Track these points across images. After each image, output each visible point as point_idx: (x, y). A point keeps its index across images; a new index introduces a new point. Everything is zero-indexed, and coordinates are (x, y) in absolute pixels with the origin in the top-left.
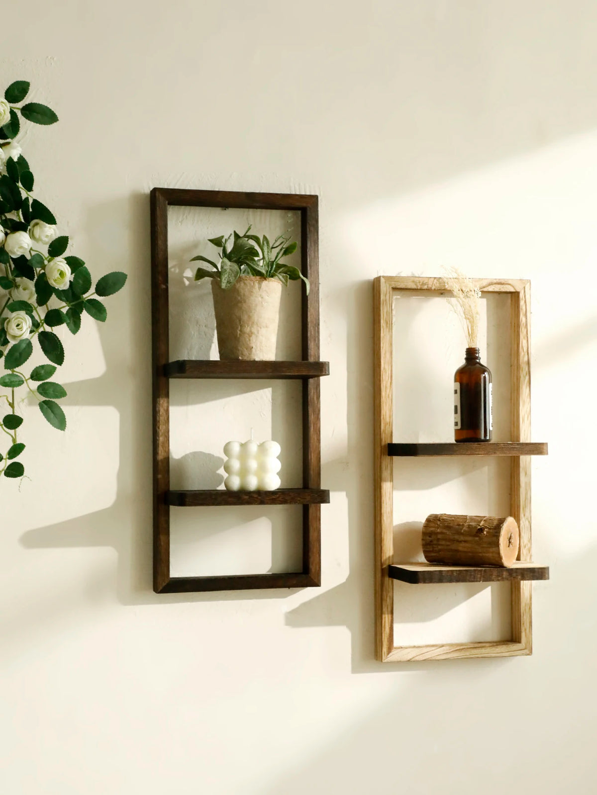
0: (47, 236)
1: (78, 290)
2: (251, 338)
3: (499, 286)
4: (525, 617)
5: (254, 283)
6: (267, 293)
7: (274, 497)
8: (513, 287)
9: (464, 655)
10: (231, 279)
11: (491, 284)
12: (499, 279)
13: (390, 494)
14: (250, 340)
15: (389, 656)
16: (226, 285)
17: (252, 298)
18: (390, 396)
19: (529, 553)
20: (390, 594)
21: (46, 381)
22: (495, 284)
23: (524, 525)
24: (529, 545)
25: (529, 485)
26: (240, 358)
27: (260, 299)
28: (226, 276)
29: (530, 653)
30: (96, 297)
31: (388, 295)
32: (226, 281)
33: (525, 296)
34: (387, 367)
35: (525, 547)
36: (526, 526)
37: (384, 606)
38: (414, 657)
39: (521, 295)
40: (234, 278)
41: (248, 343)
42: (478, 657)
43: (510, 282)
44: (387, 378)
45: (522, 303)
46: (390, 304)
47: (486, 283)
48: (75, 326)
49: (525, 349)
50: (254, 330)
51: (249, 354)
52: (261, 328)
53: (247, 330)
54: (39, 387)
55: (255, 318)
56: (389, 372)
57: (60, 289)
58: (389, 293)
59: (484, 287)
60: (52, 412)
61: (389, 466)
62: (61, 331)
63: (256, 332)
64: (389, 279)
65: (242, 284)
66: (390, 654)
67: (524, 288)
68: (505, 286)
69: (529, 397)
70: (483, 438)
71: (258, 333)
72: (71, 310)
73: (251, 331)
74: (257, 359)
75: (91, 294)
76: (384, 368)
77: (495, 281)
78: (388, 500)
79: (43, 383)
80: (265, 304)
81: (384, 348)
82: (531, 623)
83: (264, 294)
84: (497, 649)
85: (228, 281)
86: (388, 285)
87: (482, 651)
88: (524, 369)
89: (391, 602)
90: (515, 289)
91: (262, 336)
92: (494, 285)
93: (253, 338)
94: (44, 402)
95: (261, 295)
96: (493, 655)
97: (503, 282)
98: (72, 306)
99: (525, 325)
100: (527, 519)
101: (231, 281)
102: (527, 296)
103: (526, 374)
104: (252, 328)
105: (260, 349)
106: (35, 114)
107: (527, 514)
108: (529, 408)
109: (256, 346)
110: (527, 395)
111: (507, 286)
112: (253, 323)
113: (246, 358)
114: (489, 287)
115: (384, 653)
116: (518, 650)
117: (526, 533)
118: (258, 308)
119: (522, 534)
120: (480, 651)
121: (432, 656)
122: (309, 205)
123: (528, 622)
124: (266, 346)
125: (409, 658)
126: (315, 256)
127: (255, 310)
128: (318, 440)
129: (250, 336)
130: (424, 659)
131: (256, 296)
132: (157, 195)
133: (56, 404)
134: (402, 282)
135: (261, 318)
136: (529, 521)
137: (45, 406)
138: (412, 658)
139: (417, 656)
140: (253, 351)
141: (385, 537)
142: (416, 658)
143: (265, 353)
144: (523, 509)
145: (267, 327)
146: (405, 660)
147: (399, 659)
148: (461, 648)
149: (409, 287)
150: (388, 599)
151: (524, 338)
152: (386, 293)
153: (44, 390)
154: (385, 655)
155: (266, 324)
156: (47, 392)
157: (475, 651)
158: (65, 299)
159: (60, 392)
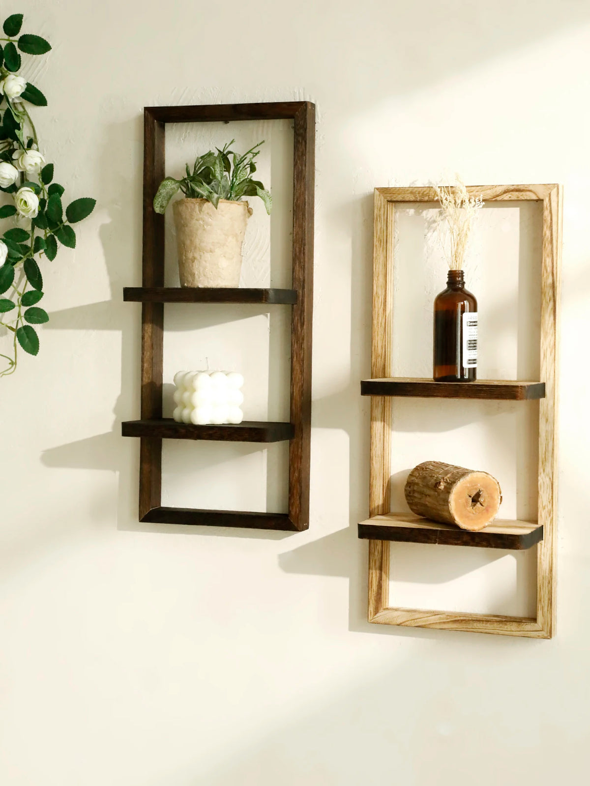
0: (31, 165)
1: (53, 217)
2: (194, 264)
3: (517, 193)
4: (542, 592)
5: (194, 206)
6: (210, 215)
8: (536, 194)
9: (465, 627)
10: (163, 203)
11: (505, 192)
12: (518, 185)
13: (380, 436)
14: (192, 266)
15: (376, 616)
16: (160, 209)
17: (194, 221)
18: (383, 324)
19: (550, 516)
20: (378, 548)
21: (32, 306)
22: (512, 191)
23: (544, 483)
24: (550, 507)
25: (550, 434)
26: (186, 284)
27: (201, 222)
28: (160, 200)
29: (550, 635)
31: (382, 209)
32: (159, 206)
33: (550, 204)
34: (379, 292)
35: (544, 508)
36: (545, 484)
37: (371, 561)
38: (404, 622)
39: (546, 202)
40: (166, 201)
41: (192, 269)
42: (481, 632)
43: (531, 188)
44: (380, 305)
45: (546, 213)
46: (384, 220)
47: (501, 191)
48: (52, 254)
49: (549, 269)
50: (197, 255)
51: (193, 280)
52: (204, 253)
53: (190, 255)
54: (26, 313)
55: (197, 241)
56: (381, 298)
57: (30, 217)
58: (384, 205)
59: (498, 196)
60: (27, 337)
61: (380, 404)
62: (41, 259)
63: (198, 258)
64: (384, 191)
65: (184, 208)
66: (378, 615)
67: (550, 194)
68: (524, 193)
69: (553, 327)
70: (459, 377)
71: (201, 258)
72: (51, 237)
73: (194, 256)
74: (201, 286)
75: (65, 221)
76: (376, 293)
77: (512, 188)
78: (378, 442)
80: (208, 228)
81: (376, 270)
82: (550, 600)
83: (206, 218)
84: (506, 627)
85: (161, 206)
86: (383, 198)
87: (486, 626)
88: (547, 294)
89: (380, 557)
90: (537, 197)
91: (206, 261)
92: (511, 193)
93: (196, 264)
94: (25, 327)
95: (201, 218)
97: (522, 188)
98: (51, 233)
99: (549, 239)
100: (548, 475)
101: (164, 205)
102: (554, 205)
103: (550, 301)
104: (195, 254)
105: (204, 276)
106: (29, 45)
107: (548, 469)
108: (553, 342)
109: (199, 272)
110: (550, 325)
111: (528, 193)
112: (195, 248)
113: (190, 285)
114: (505, 195)
115: (371, 613)
116: (533, 631)
117: (545, 492)
118: (200, 232)
119: (541, 493)
120: (484, 625)
121: (427, 623)
122: (297, 113)
123: (546, 599)
124: (212, 272)
125: (399, 621)
126: (302, 169)
127: (197, 234)
128: (301, 371)
129: (193, 262)
130: (416, 625)
131: (196, 220)
132: (146, 114)
133: (33, 330)
134: (399, 194)
135: (203, 242)
136: (550, 478)
137: (23, 331)
138: (402, 622)
139: (408, 621)
140: (196, 277)
141: (374, 483)
142: (407, 623)
143: (211, 280)
144: (543, 463)
145: (211, 252)
146: (394, 623)
147: (387, 621)
148: (462, 618)
149: (407, 199)
150: (376, 553)
151: (548, 256)
152: (380, 208)
153: (29, 315)
154: (371, 615)
155: (211, 248)
156: (32, 317)
157: (478, 625)
158: (43, 227)
159: (42, 317)
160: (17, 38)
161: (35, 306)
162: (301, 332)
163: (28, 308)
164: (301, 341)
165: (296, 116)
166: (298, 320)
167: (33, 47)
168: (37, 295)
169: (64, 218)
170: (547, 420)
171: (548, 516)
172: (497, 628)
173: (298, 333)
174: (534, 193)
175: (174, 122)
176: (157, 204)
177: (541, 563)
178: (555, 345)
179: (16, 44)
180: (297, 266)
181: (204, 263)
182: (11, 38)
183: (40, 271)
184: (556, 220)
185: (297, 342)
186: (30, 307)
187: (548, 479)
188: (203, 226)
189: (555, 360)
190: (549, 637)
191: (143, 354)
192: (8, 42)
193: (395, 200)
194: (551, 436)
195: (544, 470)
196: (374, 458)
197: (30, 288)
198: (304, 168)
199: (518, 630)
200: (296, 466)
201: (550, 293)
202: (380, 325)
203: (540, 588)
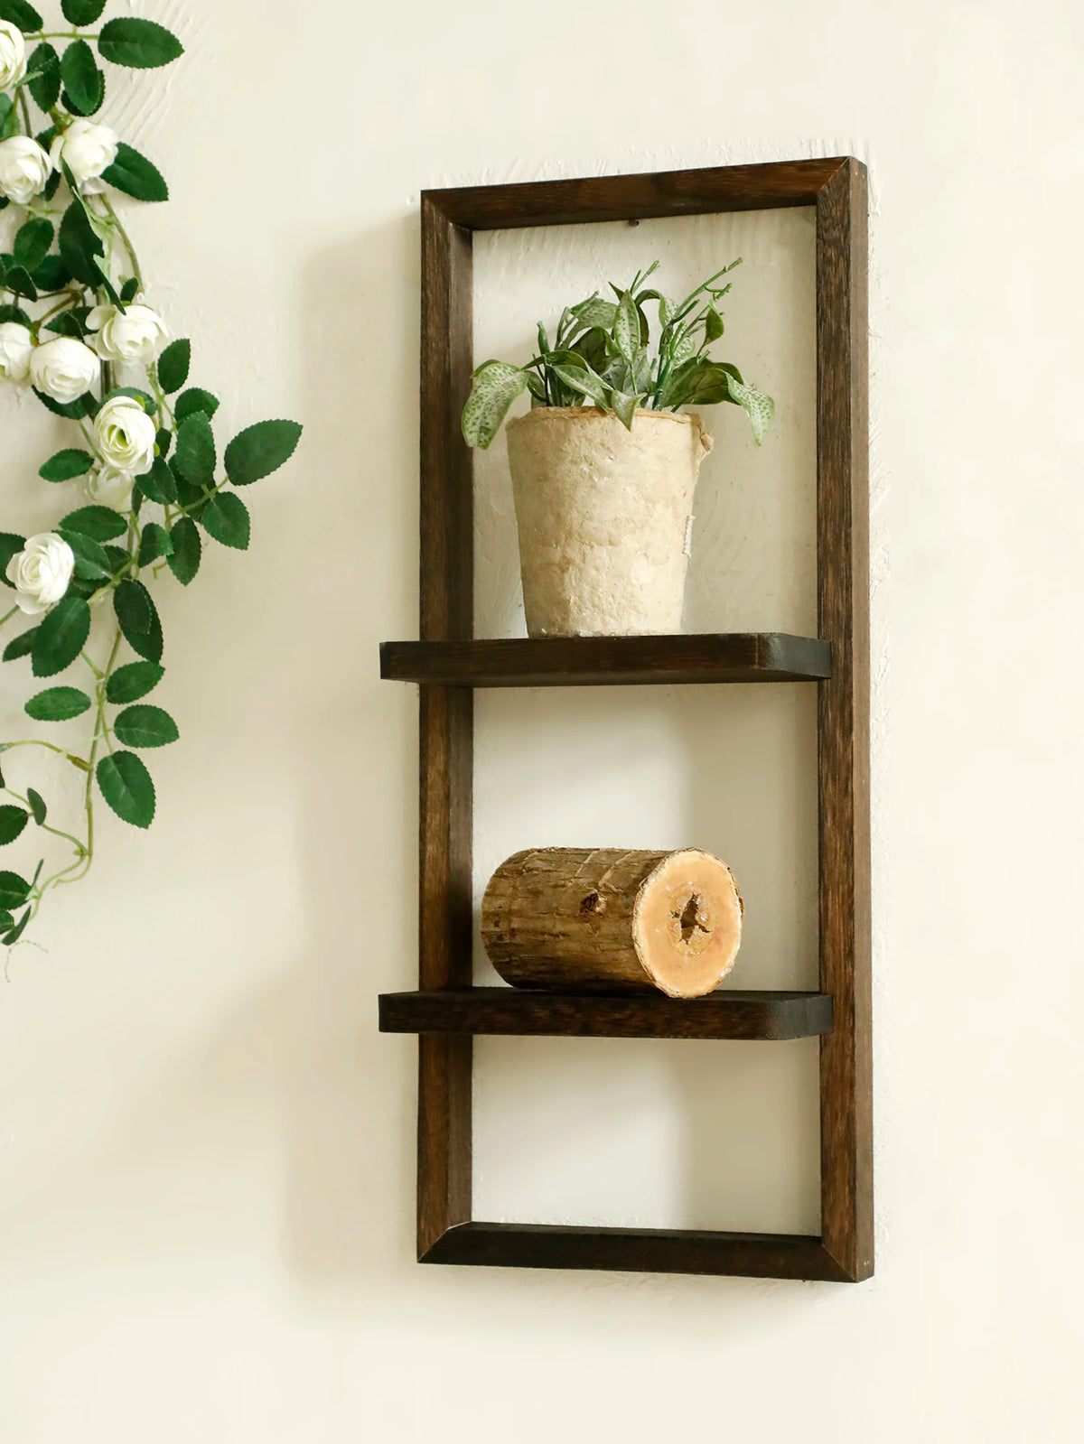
0: (132, 343)
1: (191, 473)
2: (566, 576)
5: (566, 426)
6: (608, 449)
10: (488, 420)
14: (562, 580)
16: (479, 437)
17: (565, 466)
21: (135, 703)
26: (543, 630)
27: (585, 468)
28: (478, 413)
30: (229, 487)
32: (476, 428)
40: (495, 417)
41: (560, 590)
48: (187, 560)
50: (573, 554)
51: (565, 619)
52: (592, 547)
54: (120, 720)
55: (574, 518)
62: (158, 579)
63: (578, 561)
65: (539, 433)
71: (584, 561)
72: (183, 524)
73: (565, 557)
74: (584, 633)
75: (220, 482)
79: (129, 708)
80: (601, 482)
83: (597, 456)
85: (481, 428)
91: (597, 569)
93: (571, 577)
94: (116, 756)
95: (586, 457)
98: (184, 513)
101: (488, 426)
104: (568, 550)
105: (594, 606)
106: (129, 44)
112: (570, 534)
113: (555, 631)
118: (582, 492)
122: (824, 187)
124: (613, 597)
126: (839, 331)
127: (572, 499)
128: (846, 853)
129: (563, 571)
131: (572, 461)
132: (426, 208)
133: (138, 761)
135: (591, 519)
137: (112, 767)
140: (574, 610)
143: (611, 616)
145: (611, 543)
153: (126, 726)
155: (610, 535)
156: (134, 730)
158: (164, 497)
159: (160, 728)
160: (96, 28)
161: (142, 701)
162: (845, 750)
163: (124, 707)
164: (843, 775)
165: (820, 197)
166: (834, 719)
167: (138, 49)
168: (148, 674)
169: (220, 473)
173: (835, 754)
175: (495, 228)
176: (471, 422)
179: (93, 45)
180: (830, 580)
181: (593, 572)
182: (82, 30)
183: (158, 611)
185: (834, 780)
186: (130, 705)
188: (591, 477)
191: (423, 819)
192: (72, 40)
197: (129, 655)
198: (843, 328)
200: (838, 1105)
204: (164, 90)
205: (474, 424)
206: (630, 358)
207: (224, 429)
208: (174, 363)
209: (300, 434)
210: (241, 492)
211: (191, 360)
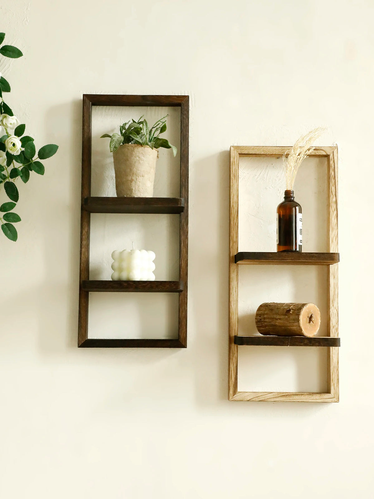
0: (11, 124)
1: (28, 156)
2: (132, 183)
3: (315, 151)
4: (333, 376)
5: (133, 148)
6: (143, 154)
7: (144, 285)
8: (325, 152)
9: (289, 399)
10: (116, 145)
13: (236, 288)
14: (131, 184)
15: (234, 397)
16: (114, 149)
17: (133, 158)
18: (237, 224)
19: (337, 331)
20: (235, 355)
21: (8, 212)
23: (333, 313)
24: (337, 326)
25: (336, 285)
26: (125, 196)
27: (138, 158)
29: (338, 401)
30: (39, 160)
31: (236, 159)
32: (113, 147)
34: (234, 205)
35: (334, 327)
37: (231, 364)
38: (252, 399)
39: (331, 157)
40: (118, 144)
41: (130, 186)
42: (299, 402)
43: (323, 149)
44: (235, 213)
45: (331, 162)
46: (237, 164)
48: (26, 178)
49: (334, 193)
50: (134, 178)
51: (131, 193)
52: (138, 177)
53: (130, 178)
54: (4, 216)
55: (135, 170)
56: (236, 208)
57: (15, 155)
58: (237, 156)
60: (9, 230)
61: (235, 270)
62: (18, 182)
63: (135, 180)
64: (237, 148)
65: (126, 150)
66: (235, 395)
67: (333, 152)
68: (319, 151)
69: (337, 225)
71: (136, 180)
72: (24, 169)
73: (132, 179)
74: (136, 196)
75: (36, 158)
76: (233, 206)
78: (234, 293)
79: (7, 213)
80: (141, 162)
81: (233, 193)
82: (338, 379)
83: (141, 156)
84: (313, 397)
85: (114, 147)
86: (236, 152)
87: (301, 397)
88: (333, 207)
89: (236, 360)
90: (326, 153)
91: (139, 182)
93: (133, 183)
94: (6, 224)
95: (138, 156)
96: (310, 401)
97: (318, 148)
98: (25, 166)
99: (333, 177)
100: (335, 308)
101: (117, 147)
102: (335, 158)
103: (334, 210)
105: (138, 190)
106: (8, 52)
107: (335, 305)
108: (336, 233)
109: (135, 188)
110: (335, 224)
111: (321, 151)
112: (133, 174)
113: (128, 196)
115: (231, 395)
116: (329, 398)
117: (334, 318)
118: (136, 164)
119: (332, 318)
120: (300, 397)
121: (265, 398)
122: (183, 102)
123: (336, 379)
124: (143, 189)
125: (248, 399)
126: (186, 134)
127: (134, 165)
128: (186, 252)
129: (131, 182)
130: (259, 400)
131: (135, 157)
132: (85, 99)
133: (12, 226)
134: (246, 150)
135: (139, 170)
136: (337, 310)
137: (5, 226)
138: (250, 399)
139: (254, 398)
140: (134, 191)
141: (232, 317)
142: (254, 399)
143: (142, 193)
144: (332, 301)
145: (143, 176)
146: (245, 400)
147: (241, 399)
148: (287, 394)
149: (251, 153)
150: (234, 359)
151: (333, 186)
152: (235, 157)
153: (7, 217)
154: (231, 396)
155: (142, 174)
156: (9, 218)
157: (296, 397)
158: (20, 161)
159: (17, 218)
161: (11, 212)
162: (186, 228)
163: (5, 213)
164: (186, 234)
165: (182, 104)
166: (184, 221)
167: (11, 53)
168: (12, 206)
170: (334, 278)
171: (336, 331)
172: (308, 398)
173: (184, 229)
174: (324, 151)
176: (112, 146)
177: (332, 358)
178: (338, 235)
181: (138, 182)
183: (18, 189)
184: (337, 166)
185: (184, 235)
187: (335, 311)
188: (139, 161)
189: (338, 243)
190: (338, 402)
191: (81, 242)
193: (243, 153)
194: (337, 286)
195: (333, 306)
196: (232, 302)
199: (320, 398)
200: (183, 308)
201: (334, 206)
202: (235, 224)
203: (332, 373)
204: (10, 65)
205: (113, 146)
206: (146, 135)
207: (38, 145)
208: (20, 130)
209: (58, 148)
210: (42, 161)
211: (25, 129)
